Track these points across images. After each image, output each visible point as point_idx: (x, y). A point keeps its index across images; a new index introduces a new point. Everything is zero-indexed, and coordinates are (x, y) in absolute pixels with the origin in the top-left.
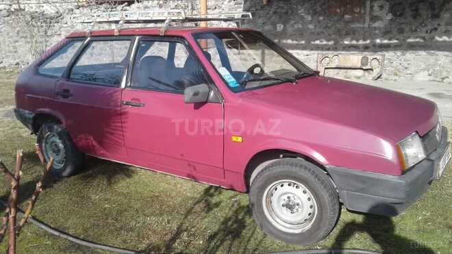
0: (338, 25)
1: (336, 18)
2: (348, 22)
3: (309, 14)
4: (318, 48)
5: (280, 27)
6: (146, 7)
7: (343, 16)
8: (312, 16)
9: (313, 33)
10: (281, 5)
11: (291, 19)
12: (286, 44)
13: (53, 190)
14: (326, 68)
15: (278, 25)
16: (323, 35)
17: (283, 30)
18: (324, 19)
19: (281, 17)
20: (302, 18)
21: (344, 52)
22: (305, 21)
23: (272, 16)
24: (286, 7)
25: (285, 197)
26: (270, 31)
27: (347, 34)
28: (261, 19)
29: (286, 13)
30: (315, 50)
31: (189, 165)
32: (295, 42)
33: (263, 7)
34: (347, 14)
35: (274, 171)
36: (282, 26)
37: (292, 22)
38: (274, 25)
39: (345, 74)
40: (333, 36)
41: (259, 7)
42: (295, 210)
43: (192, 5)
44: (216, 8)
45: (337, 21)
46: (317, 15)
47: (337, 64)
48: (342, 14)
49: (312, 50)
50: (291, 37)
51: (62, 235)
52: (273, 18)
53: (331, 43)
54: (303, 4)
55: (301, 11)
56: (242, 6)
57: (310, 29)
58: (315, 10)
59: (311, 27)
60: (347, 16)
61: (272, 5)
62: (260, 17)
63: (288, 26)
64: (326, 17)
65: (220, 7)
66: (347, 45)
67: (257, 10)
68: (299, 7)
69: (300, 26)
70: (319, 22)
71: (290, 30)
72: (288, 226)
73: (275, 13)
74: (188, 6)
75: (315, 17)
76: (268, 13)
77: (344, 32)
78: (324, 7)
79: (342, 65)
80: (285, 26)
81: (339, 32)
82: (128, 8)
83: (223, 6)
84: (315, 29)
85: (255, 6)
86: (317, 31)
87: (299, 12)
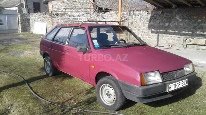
0: (194, 24)
1: (194, 21)
2: (200, 23)
3: (181, 19)
4: (184, 34)
5: (167, 24)
6: (111, 14)
7: (197, 20)
8: (182, 20)
9: (182, 27)
10: (168, 14)
11: (172, 21)
12: (169, 32)
13: (43, 80)
14: (187, 44)
15: (166, 23)
16: (187, 29)
17: (168, 26)
18: (188, 21)
19: (168, 19)
20: (178, 20)
21: (197, 37)
22: (179, 22)
23: (163, 19)
24: (170, 15)
25: (107, 91)
26: (163, 25)
27: (199, 29)
28: (158, 20)
29: (170, 18)
30: (183, 35)
31: (81, 76)
32: (173, 32)
33: (159, 15)
34: (199, 19)
35: (103, 80)
36: (168, 24)
37: (173, 22)
38: (164, 23)
39: (197, 47)
40: (192, 29)
41: (158, 15)
42: (110, 97)
43: (129, 13)
44: (139, 15)
45: (194, 22)
46: (185, 19)
47: (193, 42)
48: (197, 19)
49: (181, 35)
50: (171, 29)
51: (35, 95)
52: (164, 20)
53: (190, 33)
54: (178, 14)
55: (177, 17)
56: (150, 14)
57: (181, 26)
58: (184, 17)
59: (181, 24)
60: (199, 20)
61: (164, 14)
62: (158, 19)
63: (170, 24)
64: (189, 20)
65: (141, 15)
66: (198, 34)
67: (157, 16)
68: (176, 15)
69: (176, 24)
70: (186, 22)
71: (171, 25)
72: (108, 102)
73: (165, 18)
74: (127, 14)
75: (184, 20)
76: (162, 18)
77: (197, 28)
78: (188, 16)
79: (195, 43)
80: (169, 24)
81: (195, 27)
82: (104, 14)
83: (142, 14)
84: (183, 25)
85: (156, 15)
86: (184, 26)
87: (176, 17)
